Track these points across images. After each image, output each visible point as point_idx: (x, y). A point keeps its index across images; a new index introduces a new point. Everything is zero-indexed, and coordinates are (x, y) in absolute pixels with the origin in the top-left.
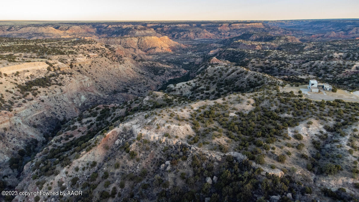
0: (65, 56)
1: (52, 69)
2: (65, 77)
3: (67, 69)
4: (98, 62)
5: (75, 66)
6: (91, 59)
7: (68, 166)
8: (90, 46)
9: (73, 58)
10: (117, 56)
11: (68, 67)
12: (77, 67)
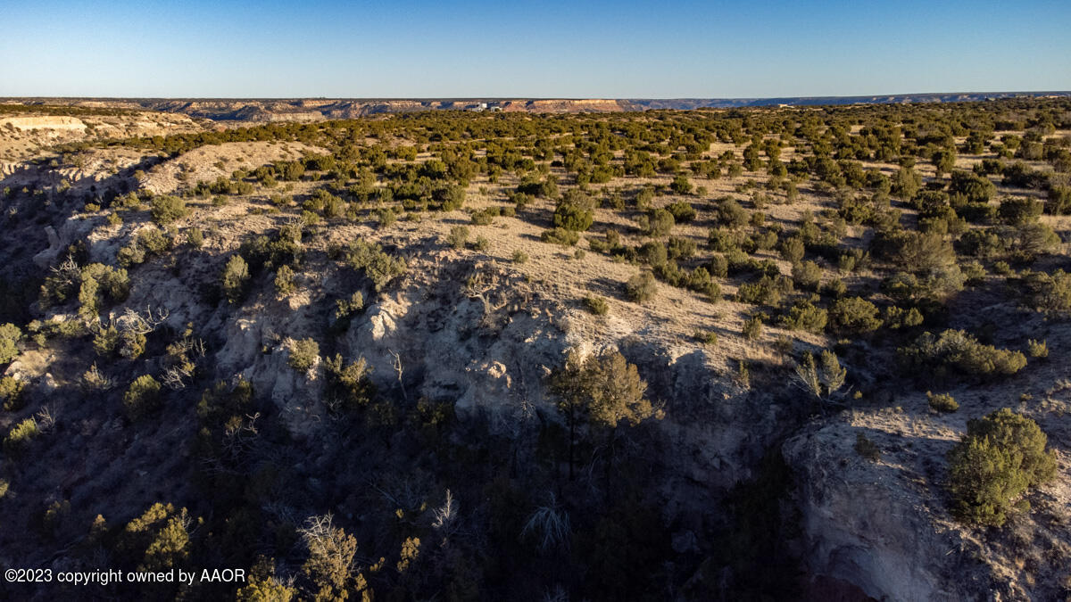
1: (93, 132)
3: (122, 135)
6: (167, 130)
8: (157, 117)
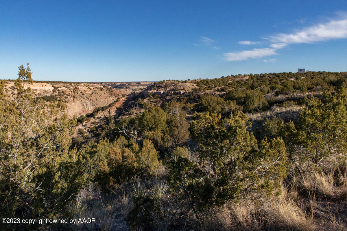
0: (68, 84)
1: (57, 91)
2: (69, 97)
3: (70, 93)
4: (98, 94)
5: (77, 93)
6: (92, 90)
7: (86, 121)
8: (89, 85)
9: (75, 86)
10: (114, 95)
11: (71, 92)
12: (78, 94)
